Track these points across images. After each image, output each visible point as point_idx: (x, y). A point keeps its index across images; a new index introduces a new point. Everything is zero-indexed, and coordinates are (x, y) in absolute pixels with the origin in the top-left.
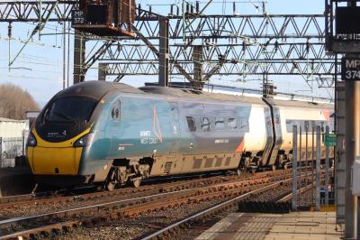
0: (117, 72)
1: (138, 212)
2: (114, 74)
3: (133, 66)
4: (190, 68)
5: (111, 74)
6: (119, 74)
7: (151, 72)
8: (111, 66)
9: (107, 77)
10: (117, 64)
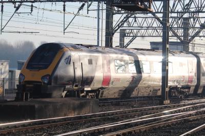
0: (131, 35)
4: (180, 32)
5: (128, 36)
6: (133, 36)
7: (154, 35)
8: (128, 31)
9: (125, 38)
10: (132, 29)
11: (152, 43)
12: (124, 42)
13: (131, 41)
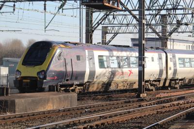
0: (113, 32)
1: (125, 119)
2: (111, 33)
3: (124, 28)
4: (159, 29)
5: (109, 33)
6: (115, 33)
7: (135, 31)
8: (109, 28)
9: (107, 35)
10: (113, 27)
11: (133, 40)
12: (105, 39)
13: (113, 38)
